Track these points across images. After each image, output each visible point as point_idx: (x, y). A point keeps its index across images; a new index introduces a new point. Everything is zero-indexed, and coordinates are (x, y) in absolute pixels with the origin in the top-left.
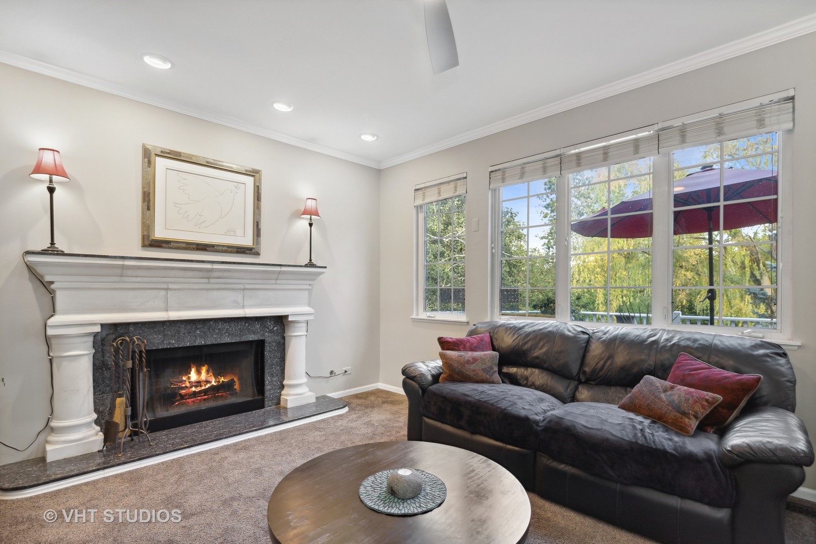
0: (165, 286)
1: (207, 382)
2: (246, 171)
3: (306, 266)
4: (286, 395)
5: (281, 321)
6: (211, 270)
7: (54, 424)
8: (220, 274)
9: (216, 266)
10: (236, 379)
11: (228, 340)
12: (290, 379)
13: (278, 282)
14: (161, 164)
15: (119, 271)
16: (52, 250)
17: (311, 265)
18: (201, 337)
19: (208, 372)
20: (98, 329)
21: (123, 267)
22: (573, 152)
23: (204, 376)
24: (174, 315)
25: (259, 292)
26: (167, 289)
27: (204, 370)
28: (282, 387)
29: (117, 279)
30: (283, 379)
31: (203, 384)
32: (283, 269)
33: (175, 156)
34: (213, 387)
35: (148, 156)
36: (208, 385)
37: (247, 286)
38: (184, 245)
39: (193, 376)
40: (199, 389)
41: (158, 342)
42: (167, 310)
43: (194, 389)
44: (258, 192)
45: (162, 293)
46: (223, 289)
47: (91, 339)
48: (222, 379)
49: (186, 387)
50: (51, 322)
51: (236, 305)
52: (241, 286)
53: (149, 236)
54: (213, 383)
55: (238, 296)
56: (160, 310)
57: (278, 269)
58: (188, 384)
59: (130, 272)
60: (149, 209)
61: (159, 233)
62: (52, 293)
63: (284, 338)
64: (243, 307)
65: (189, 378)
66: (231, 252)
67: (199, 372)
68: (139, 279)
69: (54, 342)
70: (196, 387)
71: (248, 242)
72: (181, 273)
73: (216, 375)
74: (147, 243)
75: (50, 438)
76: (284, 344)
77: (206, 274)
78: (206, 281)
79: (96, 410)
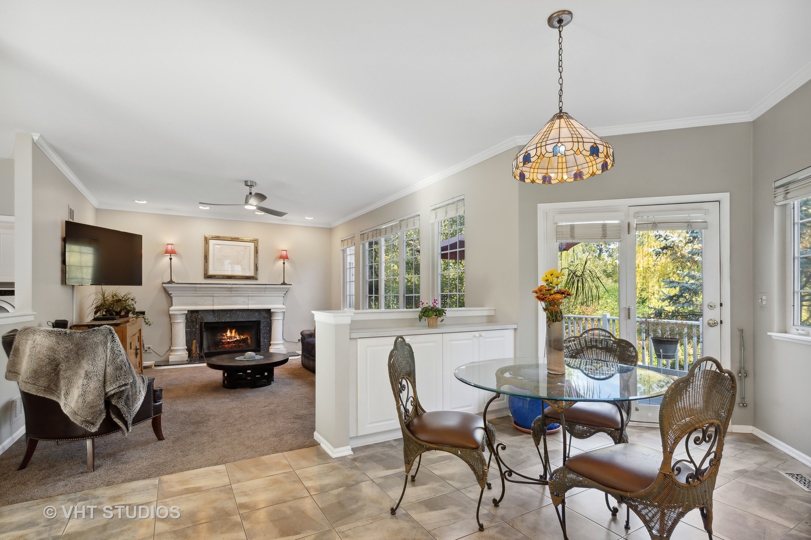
0: (213, 295)
1: (235, 337)
2: (251, 240)
3: (282, 284)
4: (271, 349)
5: (268, 311)
6: (232, 288)
7: (172, 348)
8: (236, 289)
9: (234, 286)
10: (248, 338)
11: (241, 320)
12: (273, 341)
13: (266, 292)
14: (211, 242)
15: (194, 289)
16: (171, 282)
17: (284, 284)
18: (229, 317)
19: (235, 332)
20: (186, 312)
21: (195, 287)
22: (384, 227)
23: (233, 334)
24: (216, 307)
25: (256, 297)
26: (213, 296)
27: (234, 331)
28: (270, 345)
29: (194, 292)
30: (271, 341)
31: (233, 338)
32: (267, 286)
33: (217, 238)
34: (237, 340)
35: (206, 240)
36: (235, 339)
37: (250, 295)
38: (221, 277)
39: (229, 334)
40: (231, 340)
41: (210, 319)
42: (213, 305)
43: (228, 340)
44: (256, 249)
45: (212, 298)
46: (238, 296)
47: (185, 316)
48: (242, 337)
49: (225, 339)
50: (171, 309)
51: (244, 303)
52: (247, 295)
53: (207, 274)
54: (238, 338)
55: (246, 299)
56: (211, 305)
57: (264, 286)
58: (226, 338)
59: (198, 289)
60: (207, 262)
61: (211, 272)
62: (171, 298)
63: (271, 320)
64: (248, 305)
65: (226, 334)
66: (243, 279)
67: (231, 332)
68: (202, 292)
69: (172, 316)
70: (230, 339)
71: (251, 273)
72: (219, 289)
73: (239, 335)
74: (206, 277)
75: (171, 354)
76: (271, 323)
77: (229, 290)
78: (230, 292)
79: (187, 345)
